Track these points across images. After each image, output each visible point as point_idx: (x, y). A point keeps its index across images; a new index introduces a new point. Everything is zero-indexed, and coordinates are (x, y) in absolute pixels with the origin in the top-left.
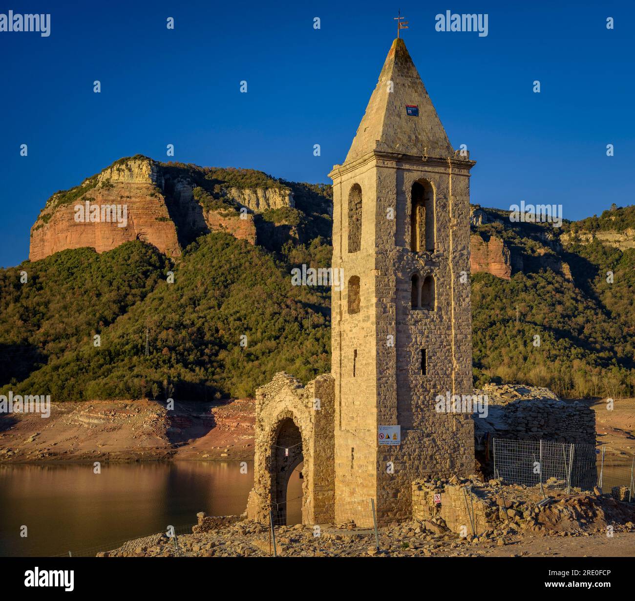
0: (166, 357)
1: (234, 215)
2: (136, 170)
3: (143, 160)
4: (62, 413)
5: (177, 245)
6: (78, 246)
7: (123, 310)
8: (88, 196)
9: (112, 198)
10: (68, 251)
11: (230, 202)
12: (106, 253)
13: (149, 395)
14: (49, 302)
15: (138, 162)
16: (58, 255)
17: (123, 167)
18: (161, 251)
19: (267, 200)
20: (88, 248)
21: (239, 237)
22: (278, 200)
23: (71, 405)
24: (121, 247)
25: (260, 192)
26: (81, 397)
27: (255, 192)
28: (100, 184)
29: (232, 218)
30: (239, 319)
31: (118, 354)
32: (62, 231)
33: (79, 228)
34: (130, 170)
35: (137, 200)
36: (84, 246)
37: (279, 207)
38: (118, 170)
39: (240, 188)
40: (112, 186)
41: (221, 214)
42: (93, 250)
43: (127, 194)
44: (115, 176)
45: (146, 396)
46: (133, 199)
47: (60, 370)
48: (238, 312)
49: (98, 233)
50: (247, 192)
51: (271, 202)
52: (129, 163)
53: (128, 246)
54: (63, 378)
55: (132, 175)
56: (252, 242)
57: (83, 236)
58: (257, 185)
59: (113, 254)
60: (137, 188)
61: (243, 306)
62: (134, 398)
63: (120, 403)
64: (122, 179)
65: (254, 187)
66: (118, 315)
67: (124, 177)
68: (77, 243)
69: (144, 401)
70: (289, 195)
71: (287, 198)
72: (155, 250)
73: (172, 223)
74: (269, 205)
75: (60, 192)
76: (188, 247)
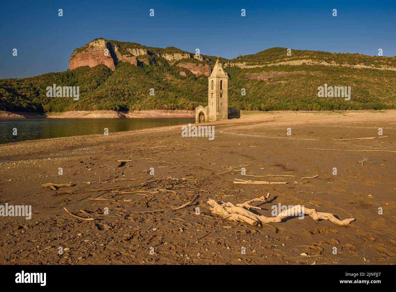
0: (115, 98)
1: (130, 57)
2: (100, 43)
3: (102, 39)
4: (88, 114)
5: (114, 65)
6: (84, 65)
7: (99, 85)
8: (86, 50)
9: (94, 51)
10: (81, 67)
11: (128, 53)
12: (93, 68)
13: (112, 109)
14: (77, 82)
15: (101, 40)
16: (78, 68)
17: (97, 41)
18: (109, 67)
19: (140, 52)
20: (87, 66)
21: (132, 63)
22: (143, 52)
23: (89, 112)
24: (97, 66)
25: (137, 50)
26: (92, 109)
27: (136, 50)
28: (90, 46)
29: (130, 58)
30: (134, 88)
31: (101, 97)
32: (79, 61)
33: (84, 60)
34: (99, 42)
35: (101, 52)
36: (87, 65)
37: (143, 54)
38: (95, 42)
39: (132, 48)
40: (93, 47)
41: (126, 56)
42: (89, 67)
43: (98, 50)
44: (94, 44)
45: (111, 109)
46: (100, 51)
47: (86, 102)
48: (134, 86)
49: (90, 61)
50: (134, 50)
51: (141, 53)
52: (98, 40)
53: (99, 66)
54: (87, 104)
55: (99, 44)
56: (136, 64)
57: (86, 62)
58: (137, 47)
59: (95, 68)
60: (101, 48)
61: (135, 84)
62: (108, 109)
63: (104, 111)
64: (96, 45)
65: (136, 48)
66: (98, 86)
67: (97, 45)
68: (84, 64)
69: (111, 111)
70: (146, 51)
71: (146, 52)
72: (107, 67)
73: (112, 59)
74: (140, 53)
75: (77, 49)
76: (117, 66)
